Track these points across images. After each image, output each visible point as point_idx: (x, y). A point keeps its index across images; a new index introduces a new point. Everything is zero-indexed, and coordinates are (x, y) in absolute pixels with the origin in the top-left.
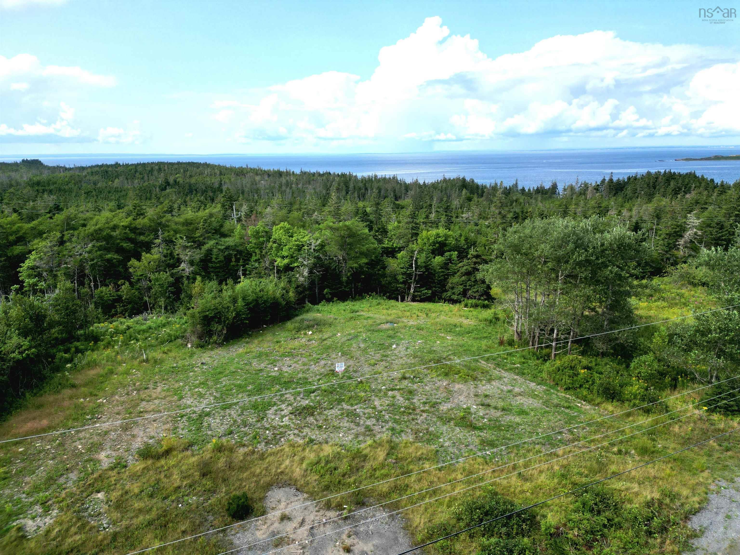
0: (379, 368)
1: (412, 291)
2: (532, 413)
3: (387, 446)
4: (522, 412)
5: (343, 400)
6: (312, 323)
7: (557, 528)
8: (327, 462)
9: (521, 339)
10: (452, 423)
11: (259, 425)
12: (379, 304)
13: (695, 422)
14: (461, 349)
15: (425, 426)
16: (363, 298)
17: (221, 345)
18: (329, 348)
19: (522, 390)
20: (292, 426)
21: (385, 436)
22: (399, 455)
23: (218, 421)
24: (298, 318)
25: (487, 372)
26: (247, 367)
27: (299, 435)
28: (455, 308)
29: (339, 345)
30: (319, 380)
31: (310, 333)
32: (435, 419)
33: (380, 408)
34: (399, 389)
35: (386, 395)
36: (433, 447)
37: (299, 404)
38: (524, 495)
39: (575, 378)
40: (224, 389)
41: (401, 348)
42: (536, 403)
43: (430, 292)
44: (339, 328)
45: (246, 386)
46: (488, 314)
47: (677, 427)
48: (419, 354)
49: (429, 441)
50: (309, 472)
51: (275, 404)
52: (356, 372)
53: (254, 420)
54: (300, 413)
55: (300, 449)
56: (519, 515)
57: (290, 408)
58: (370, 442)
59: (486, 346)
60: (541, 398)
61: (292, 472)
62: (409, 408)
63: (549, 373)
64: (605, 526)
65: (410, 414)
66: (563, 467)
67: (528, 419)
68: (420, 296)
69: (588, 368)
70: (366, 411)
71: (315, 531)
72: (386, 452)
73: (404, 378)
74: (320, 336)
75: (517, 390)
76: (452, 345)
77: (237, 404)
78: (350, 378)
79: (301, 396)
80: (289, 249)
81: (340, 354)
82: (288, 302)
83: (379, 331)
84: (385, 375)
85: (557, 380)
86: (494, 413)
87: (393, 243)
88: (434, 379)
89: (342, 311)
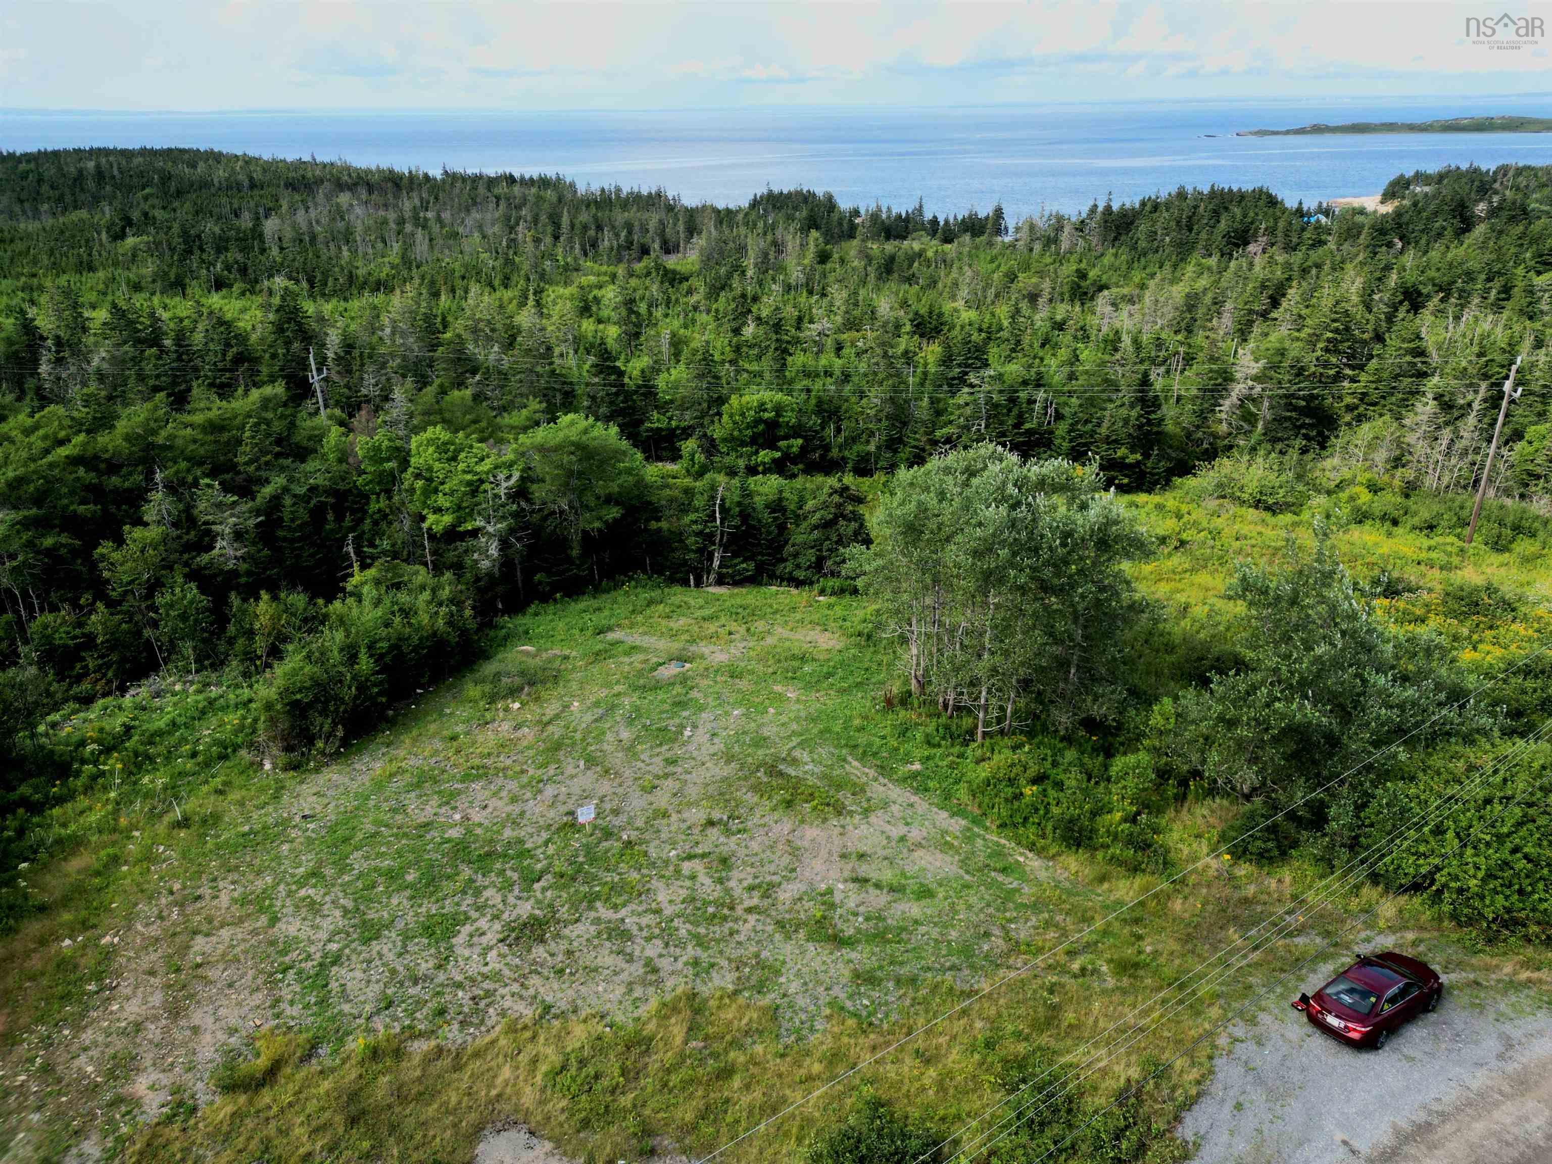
0: (662, 799)
1: (716, 563)
2: (941, 892)
3: (687, 1009)
4: (924, 891)
5: (598, 896)
6: (518, 681)
8: (582, 1063)
9: (923, 689)
10: (802, 934)
11: (441, 977)
12: (650, 603)
13: (1210, 886)
14: (815, 729)
15: (753, 949)
16: (617, 586)
17: (336, 756)
18: (557, 747)
19: (924, 832)
20: (506, 972)
21: (682, 983)
22: (710, 1030)
23: (359, 974)
24: (489, 668)
25: (863, 790)
26: (399, 818)
27: (521, 998)
28: (801, 598)
29: (578, 736)
30: (546, 844)
31: (517, 705)
32: (771, 929)
33: (669, 911)
34: (703, 856)
35: (678, 872)
36: (769, 1000)
37: (514, 914)
38: (925, 1099)
39: (1016, 804)
40: (360, 884)
41: (702, 736)
42: (948, 867)
43: (752, 565)
44: (574, 685)
45: (404, 870)
46: (861, 614)
47: (1179, 899)
48: (736, 749)
49: (761, 986)
50: (549, 1092)
51: (467, 918)
53: (431, 964)
54: (517, 939)
55: (528, 1034)
57: (497, 926)
58: (656, 1000)
60: (957, 851)
61: (518, 1094)
62: (723, 905)
65: (725, 918)
66: (990, 1021)
67: (933, 907)
68: (732, 576)
69: (1038, 780)
70: (644, 921)
72: (686, 1025)
73: (712, 823)
74: (538, 713)
75: (915, 834)
76: (797, 719)
77: (389, 925)
78: (608, 834)
79: (516, 892)
80: (452, 492)
81: (582, 763)
82: (464, 633)
83: (657, 687)
84: (674, 817)
85: (984, 805)
86: (877, 899)
87: (670, 419)
88: (766, 819)
89: (576, 632)
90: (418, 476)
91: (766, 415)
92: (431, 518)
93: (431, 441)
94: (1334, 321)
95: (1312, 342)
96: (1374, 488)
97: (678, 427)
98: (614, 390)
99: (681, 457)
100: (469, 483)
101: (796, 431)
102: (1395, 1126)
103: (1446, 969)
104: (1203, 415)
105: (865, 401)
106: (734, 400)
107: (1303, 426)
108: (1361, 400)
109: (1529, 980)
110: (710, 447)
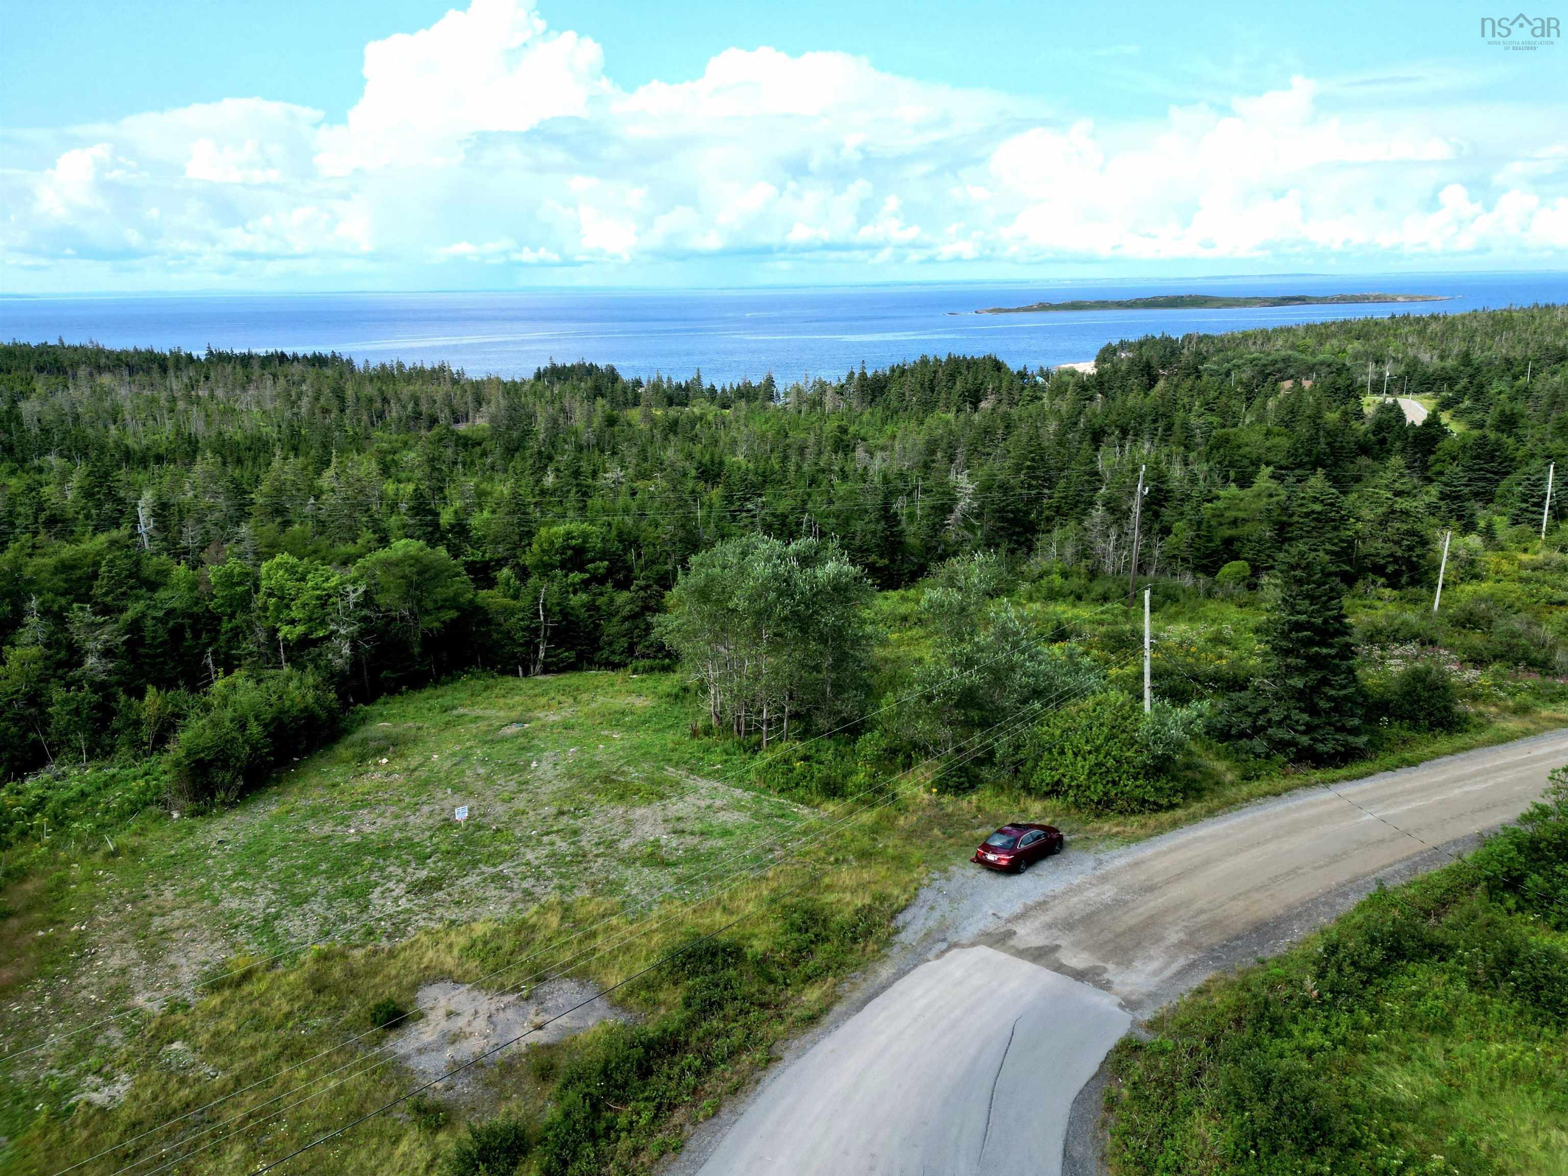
0: (520, 803)
1: (542, 655)
2: (738, 832)
3: (559, 908)
4: (726, 833)
5: (479, 861)
6: (384, 743)
7: (765, 955)
8: (485, 943)
9: (721, 724)
10: (638, 864)
11: (365, 916)
12: (486, 688)
13: (924, 810)
14: (638, 754)
15: (603, 875)
16: (455, 679)
17: (232, 805)
18: (426, 783)
19: (725, 802)
20: (416, 908)
21: (553, 897)
22: (577, 917)
23: (298, 923)
24: (357, 736)
25: (678, 783)
26: (303, 836)
27: (431, 919)
28: (616, 677)
29: (442, 775)
30: (431, 837)
31: (385, 761)
32: (614, 864)
33: (536, 863)
34: (558, 831)
35: (539, 843)
36: (618, 899)
37: (415, 878)
38: (730, 930)
39: (790, 775)
40: (282, 876)
41: (546, 766)
42: (743, 818)
43: (573, 654)
44: (431, 745)
45: (316, 864)
46: (669, 682)
47: (902, 818)
48: (576, 771)
49: (611, 893)
50: (464, 959)
51: (377, 884)
52: (484, 815)
53: (354, 911)
54: (420, 890)
55: (442, 934)
56: (724, 950)
57: (403, 885)
58: (534, 908)
59: (673, 742)
60: (749, 809)
61: (442, 963)
62: (577, 855)
63: (758, 772)
64: (812, 942)
65: (580, 862)
66: (773, 890)
67: (732, 841)
68: (556, 664)
69: (805, 758)
70: (518, 870)
71: (494, 1019)
72: (559, 916)
73: (562, 813)
74: (405, 764)
75: (718, 803)
76: (623, 749)
77: (315, 894)
78: (480, 828)
79: (414, 865)
80: (304, 605)
81: (449, 790)
82: (330, 710)
83: (504, 740)
84: (531, 813)
85: (768, 780)
86: (691, 841)
87: (484, 553)
88: (605, 808)
89: (425, 711)
90: (270, 595)
91: (574, 542)
92: (285, 629)
93: (280, 566)
94: (1031, 452)
95: (1018, 468)
96: (1065, 575)
97: (491, 560)
98: (430, 529)
99: (497, 584)
100: (319, 598)
101: (603, 555)
102: (1025, 904)
103: (1070, 833)
104: (937, 528)
105: (660, 530)
106: (543, 531)
107: (1014, 533)
108: (1057, 512)
109: (1118, 833)
110: (523, 573)
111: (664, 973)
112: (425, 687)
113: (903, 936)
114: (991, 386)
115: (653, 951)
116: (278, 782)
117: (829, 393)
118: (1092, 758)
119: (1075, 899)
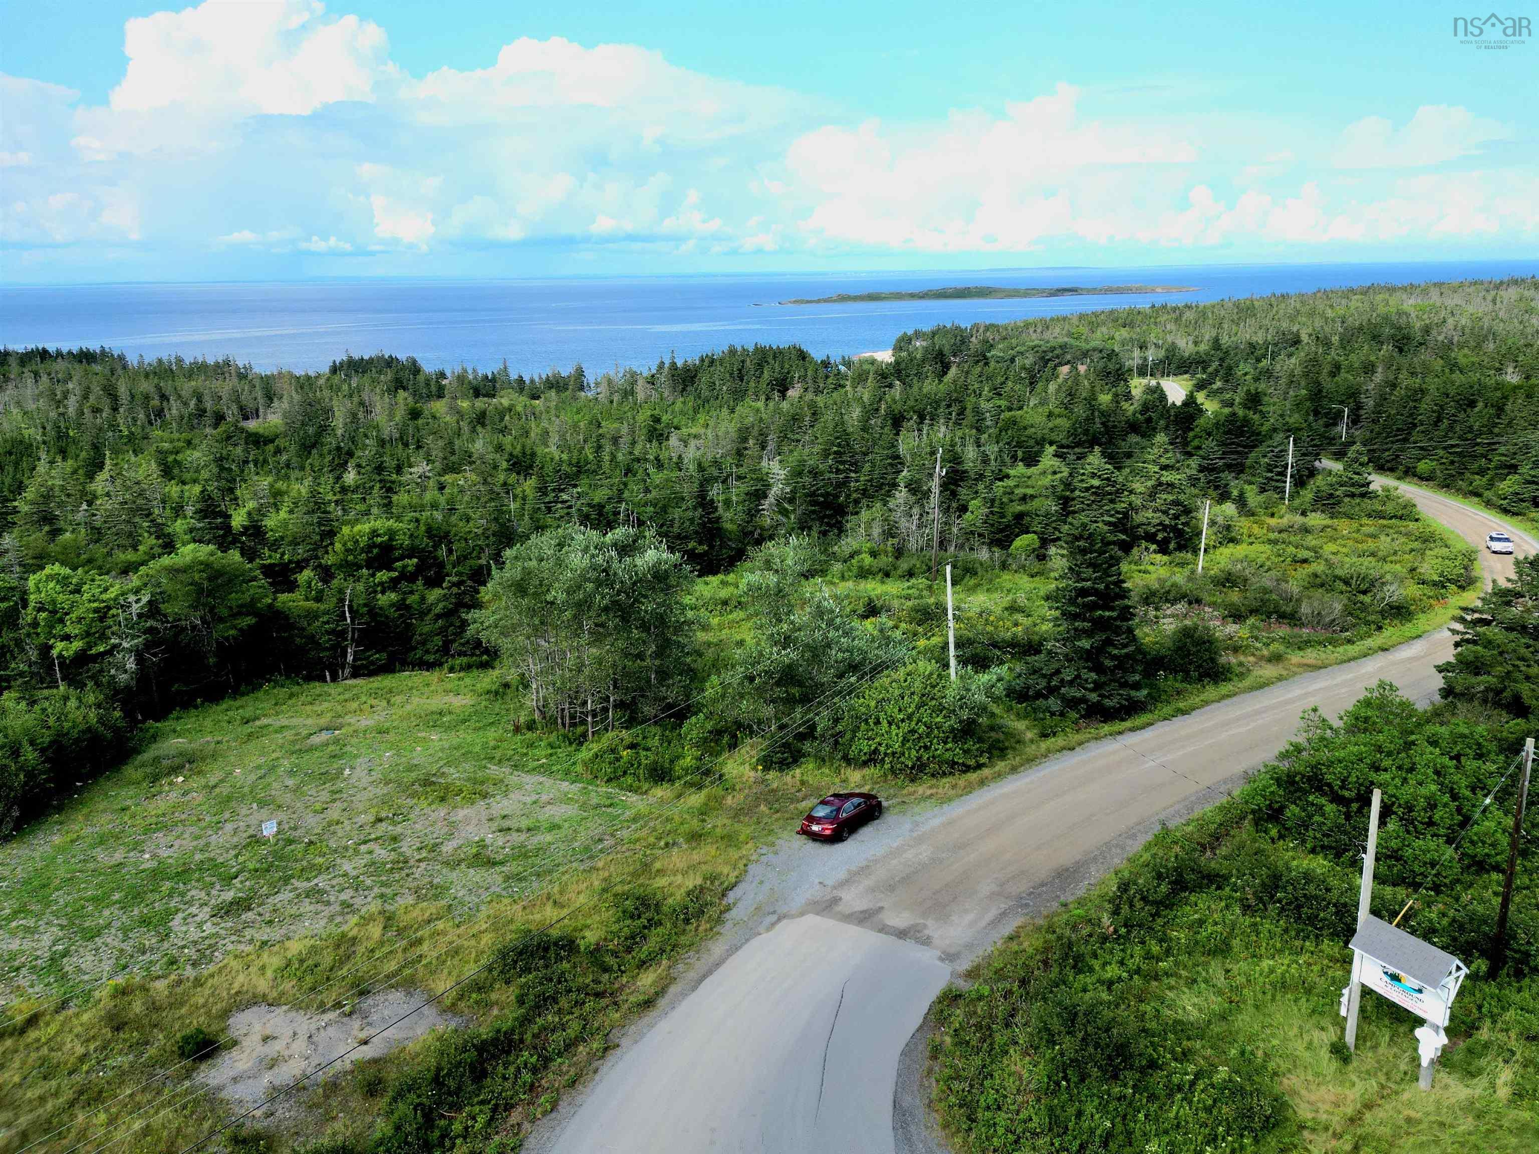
0: (334, 813)
1: (350, 658)
2: (566, 825)
3: (381, 920)
4: (554, 827)
5: (292, 876)
6: (177, 761)
7: (598, 944)
8: (302, 961)
9: (544, 718)
10: (463, 865)
11: (166, 945)
12: (291, 696)
13: (750, 787)
14: (457, 754)
15: (427, 880)
16: (256, 688)
18: (229, 799)
19: (552, 796)
20: (223, 932)
21: (374, 907)
22: (401, 925)
24: (147, 756)
25: (502, 781)
26: (91, 866)
27: (240, 942)
28: (432, 676)
29: (247, 789)
30: (236, 856)
31: (181, 779)
32: (439, 867)
33: (354, 873)
34: (376, 839)
35: (356, 852)
36: (443, 903)
37: (220, 900)
38: (561, 923)
39: (617, 764)
40: (69, 909)
41: (360, 773)
42: (571, 811)
43: (384, 655)
44: (232, 759)
45: (107, 895)
46: (489, 679)
47: (730, 797)
48: (393, 775)
49: (436, 897)
50: (279, 980)
51: (177, 911)
52: (295, 829)
53: (153, 941)
54: (227, 913)
55: (253, 957)
56: (556, 944)
57: (206, 909)
58: (354, 920)
59: (495, 739)
60: (577, 802)
61: (255, 987)
62: (398, 862)
63: (585, 764)
64: (645, 927)
65: (402, 869)
66: (605, 880)
67: (561, 833)
68: (366, 667)
69: (632, 746)
70: (334, 882)
71: (315, 1039)
72: (381, 926)
73: (380, 820)
74: (203, 781)
75: (545, 798)
76: (442, 750)
77: (108, 926)
78: (290, 842)
79: (218, 887)
80: (80, 620)
81: (255, 805)
82: (116, 730)
83: (311, 749)
84: (346, 822)
85: (594, 771)
86: (517, 838)
87: (283, 554)
88: (425, 811)
89: (225, 724)
90: (40, 610)
91: (379, 540)
92: (60, 646)
93: (50, 578)
94: (837, 438)
95: (826, 454)
96: (874, 554)
97: (290, 562)
98: (221, 532)
99: (298, 586)
100: (96, 611)
101: (411, 552)
102: (849, 871)
103: (887, 799)
104: (753, 513)
105: (471, 524)
106: (346, 530)
107: (825, 516)
108: (863, 494)
109: (932, 795)
110: (326, 574)
111: (495, 973)
112: (223, 698)
113: (733, 913)
114: (797, 375)
115: (483, 952)
116: (59, 809)
117: (641, 382)
118: (905, 727)
119: (894, 862)
